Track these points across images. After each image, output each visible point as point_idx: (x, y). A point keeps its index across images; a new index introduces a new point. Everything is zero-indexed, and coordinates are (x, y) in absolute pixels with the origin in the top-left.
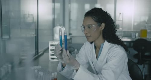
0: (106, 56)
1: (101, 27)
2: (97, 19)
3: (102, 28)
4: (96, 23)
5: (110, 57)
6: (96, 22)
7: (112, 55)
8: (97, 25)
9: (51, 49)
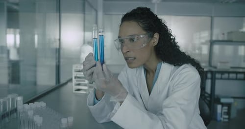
0: (167, 84)
1: (153, 41)
2: (146, 25)
3: (154, 43)
4: (145, 32)
5: (175, 84)
6: (146, 30)
7: (179, 80)
8: (147, 35)
9: (75, 75)
